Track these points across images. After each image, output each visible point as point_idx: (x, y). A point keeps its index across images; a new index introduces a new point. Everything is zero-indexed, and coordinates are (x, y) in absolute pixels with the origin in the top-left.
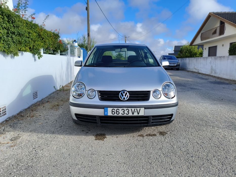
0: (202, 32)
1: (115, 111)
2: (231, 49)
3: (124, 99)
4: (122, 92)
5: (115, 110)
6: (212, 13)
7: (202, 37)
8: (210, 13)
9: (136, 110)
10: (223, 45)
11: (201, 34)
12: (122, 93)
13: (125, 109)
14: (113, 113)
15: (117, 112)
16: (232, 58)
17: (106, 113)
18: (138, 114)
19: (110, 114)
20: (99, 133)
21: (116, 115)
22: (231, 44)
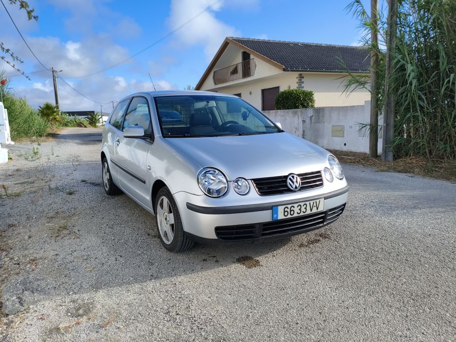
0: (215, 69)
1: (289, 210)
2: (278, 100)
3: (296, 188)
4: (290, 177)
5: (288, 208)
6: (231, 39)
7: (215, 78)
8: (227, 38)
9: (315, 205)
10: (251, 93)
11: (214, 72)
12: (290, 179)
13: (302, 204)
14: (286, 214)
15: (291, 211)
16: (282, 114)
17: (275, 216)
18: (317, 209)
19: (281, 216)
20: (241, 255)
21: (289, 216)
22: (263, 91)
